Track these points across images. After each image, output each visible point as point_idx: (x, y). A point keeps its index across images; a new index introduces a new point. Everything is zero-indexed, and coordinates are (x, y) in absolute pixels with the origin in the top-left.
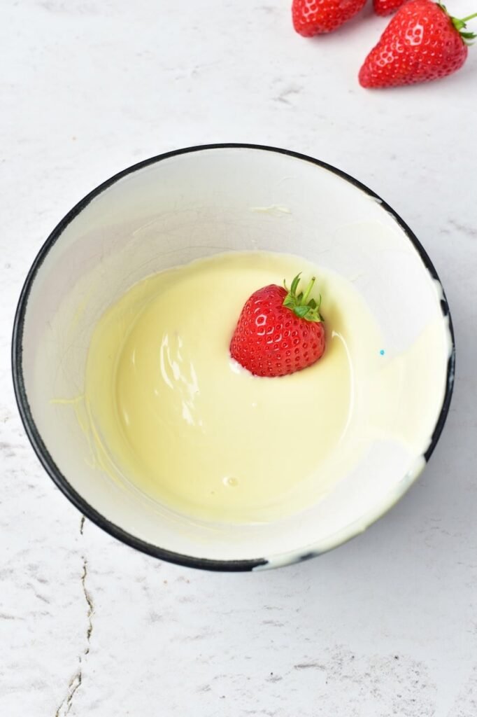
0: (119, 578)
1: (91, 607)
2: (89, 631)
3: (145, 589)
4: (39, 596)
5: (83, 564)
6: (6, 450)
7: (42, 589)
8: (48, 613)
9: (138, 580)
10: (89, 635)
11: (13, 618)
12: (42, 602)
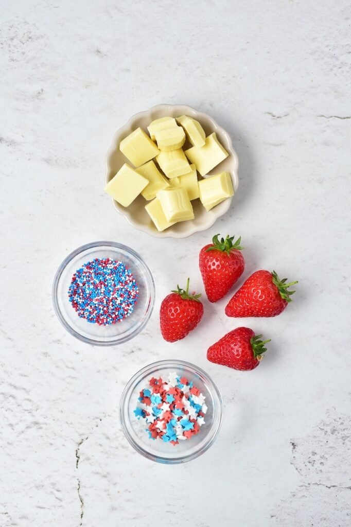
0: (96, 490)
1: (83, 503)
2: (82, 515)
3: (109, 495)
4: (57, 498)
5: (78, 483)
6: (37, 425)
7: (58, 494)
8: (61, 506)
9: (105, 491)
10: (82, 517)
11: (45, 508)
12: (59, 501)
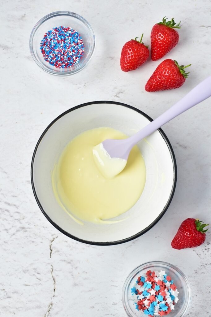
0: (64, 272)
1: (55, 282)
2: (54, 289)
3: (72, 275)
4: (37, 278)
5: (52, 268)
6: (24, 229)
7: (38, 276)
8: (41, 284)
9: (70, 273)
10: (54, 291)
11: (29, 286)
12: (39, 280)
